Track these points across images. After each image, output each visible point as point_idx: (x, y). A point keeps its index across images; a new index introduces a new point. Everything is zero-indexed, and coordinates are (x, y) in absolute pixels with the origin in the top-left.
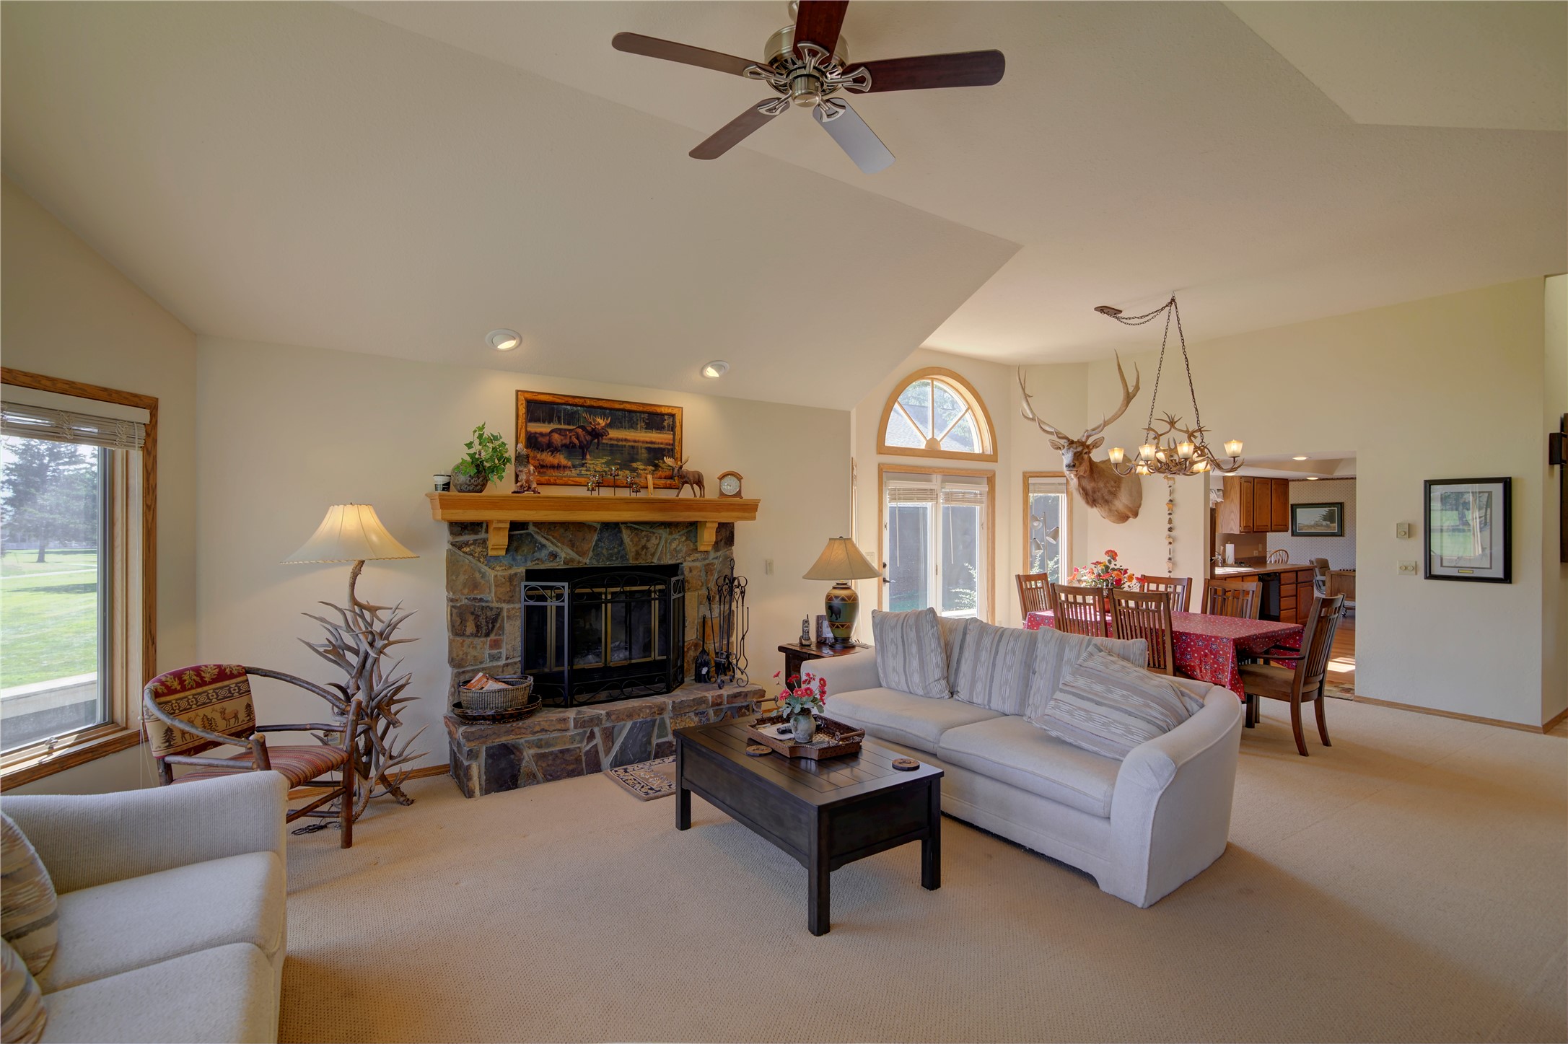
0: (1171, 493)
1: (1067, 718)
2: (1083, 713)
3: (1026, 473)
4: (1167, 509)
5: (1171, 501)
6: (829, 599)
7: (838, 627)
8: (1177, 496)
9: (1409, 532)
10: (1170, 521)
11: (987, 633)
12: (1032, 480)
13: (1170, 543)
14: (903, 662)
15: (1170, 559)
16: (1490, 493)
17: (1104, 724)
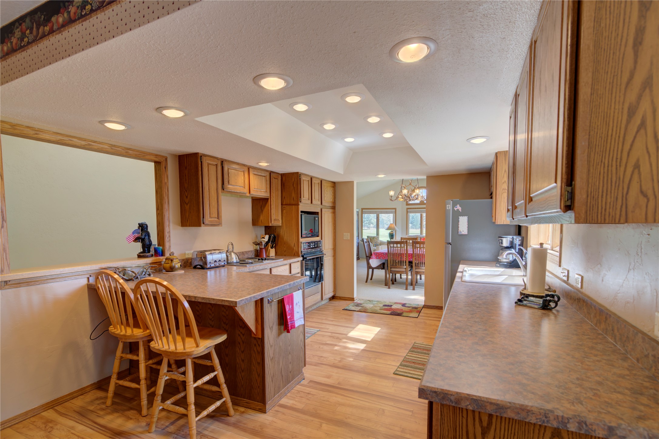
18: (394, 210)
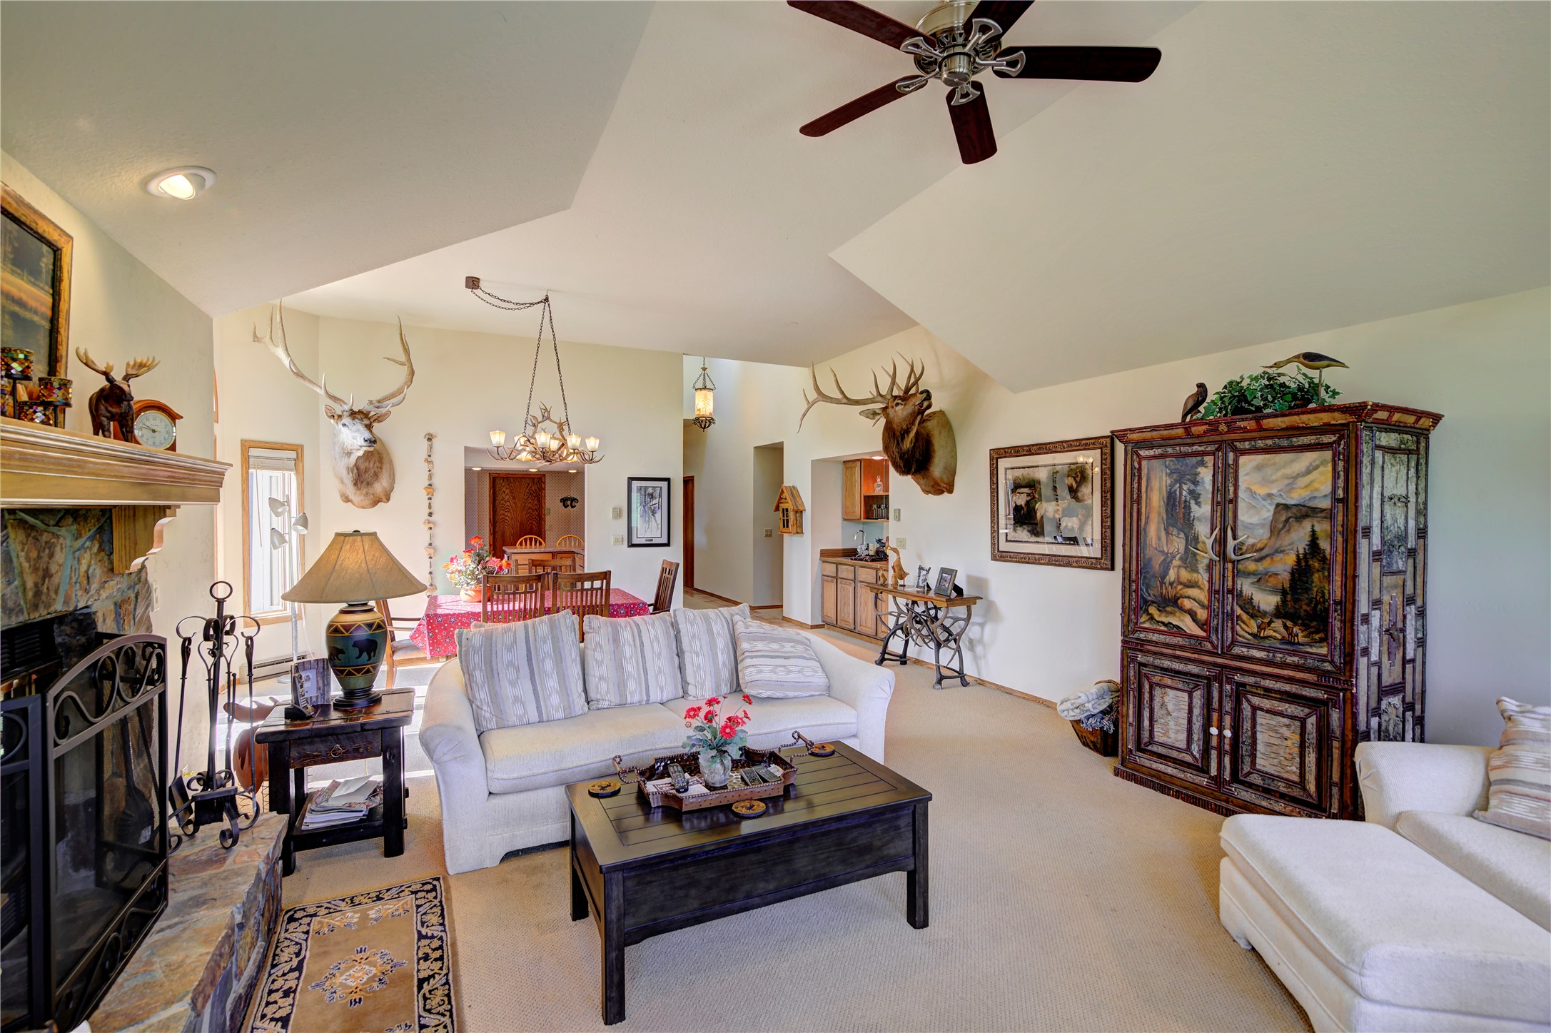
0: (430, 477)
1: (774, 677)
2: (782, 669)
3: (246, 441)
4: (426, 493)
5: (430, 485)
6: (335, 631)
7: (350, 674)
8: (435, 481)
9: (617, 514)
10: (430, 507)
11: (621, 627)
12: (253, 452)
13: (431, 528)
14: (530, 686)
15: (430, 544)
16: (661, 488)
17: (799, 672)
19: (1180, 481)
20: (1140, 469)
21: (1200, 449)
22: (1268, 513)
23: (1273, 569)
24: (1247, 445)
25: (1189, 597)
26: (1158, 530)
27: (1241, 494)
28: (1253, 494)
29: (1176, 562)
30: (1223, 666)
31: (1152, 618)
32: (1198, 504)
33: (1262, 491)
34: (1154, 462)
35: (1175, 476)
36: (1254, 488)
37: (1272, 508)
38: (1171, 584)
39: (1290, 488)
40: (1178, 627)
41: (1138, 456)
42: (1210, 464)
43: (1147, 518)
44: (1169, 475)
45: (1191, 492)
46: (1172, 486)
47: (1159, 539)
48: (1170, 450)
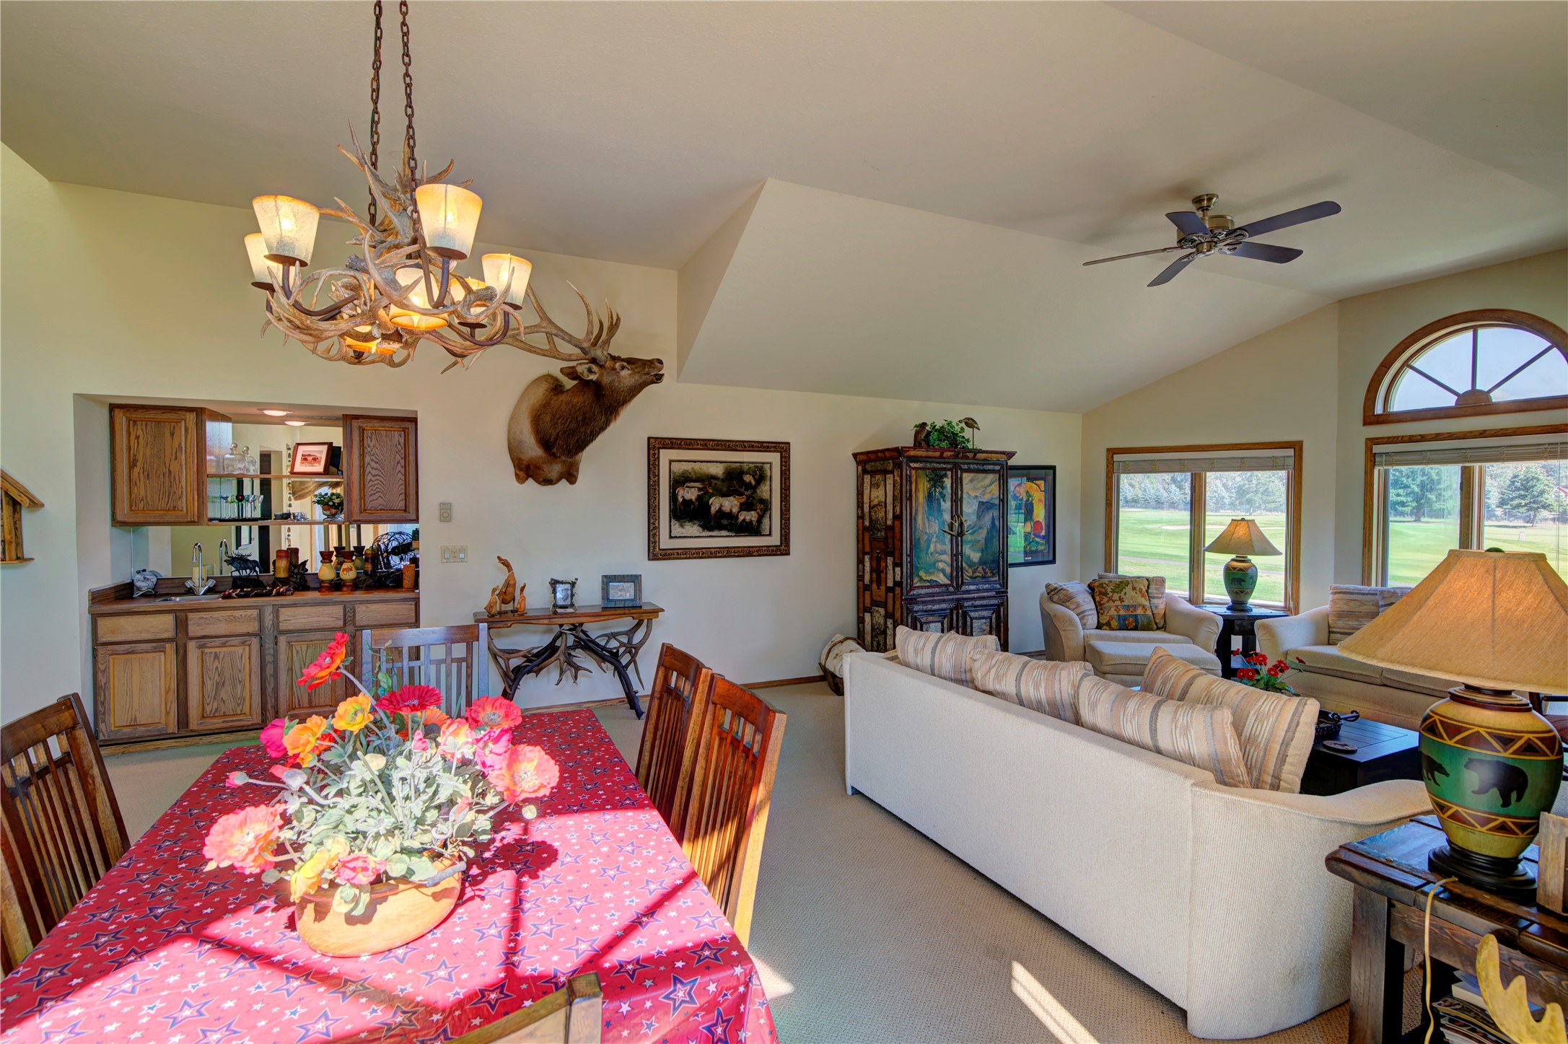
18: (1291, 452)
19: (934, 486)
20: (910, 476)
21: (945, 466)
22: (975, 507)
23: (978, 539)
24: (966, 467)
25: (941, 561)
26: (923, 519)
27: (965, 496)
28: (969, 495)
29: (934, 540)
30: (958, 600)
31: (921, 579)
32: (944, 501)
33: (973, 494)
34: (919, 471)
35: (932, 482)
36: (970, 492)
37: (977, 504)
38: (932, 554)
39: (984, 493)
40: (936, 581)
41: (910, 467)
42: (950, 476)
43: (917, 510)
44: (929, 481)
45: (941, 493)
46: (930, 489)
47: (924, 524)
48: (928, 465)
